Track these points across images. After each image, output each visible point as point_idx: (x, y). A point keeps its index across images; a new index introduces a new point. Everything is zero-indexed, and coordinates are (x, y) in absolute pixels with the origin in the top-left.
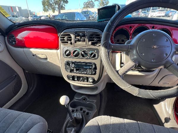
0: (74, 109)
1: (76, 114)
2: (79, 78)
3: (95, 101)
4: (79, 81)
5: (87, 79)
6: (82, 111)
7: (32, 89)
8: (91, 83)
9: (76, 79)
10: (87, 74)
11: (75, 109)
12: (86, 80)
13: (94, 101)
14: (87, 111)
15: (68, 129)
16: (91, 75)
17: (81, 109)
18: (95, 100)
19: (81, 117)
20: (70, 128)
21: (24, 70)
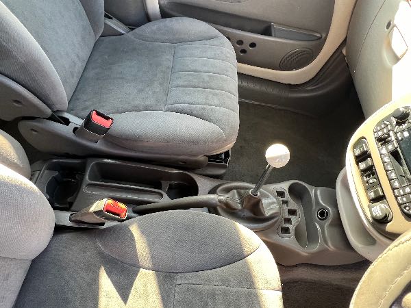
0: (287, 193)
1: (273, 203)
2: (369, 171)
3: (331, 247)
4: (362, 175)
5: (379, 198)
6: (287, 216)
7: (312, 91)
8: (369, 216)
9: (363, 165)
10: (393, 189)
11: (287, 197)
12: (372, 195)
13: (330, 244)
14: (291, 227)
15: (234, 193)
16: (400, 205)
17: (292, 212)
18: (333, 245)
19: (268, 213)
20: (237, 196)
21: (344, 43)
